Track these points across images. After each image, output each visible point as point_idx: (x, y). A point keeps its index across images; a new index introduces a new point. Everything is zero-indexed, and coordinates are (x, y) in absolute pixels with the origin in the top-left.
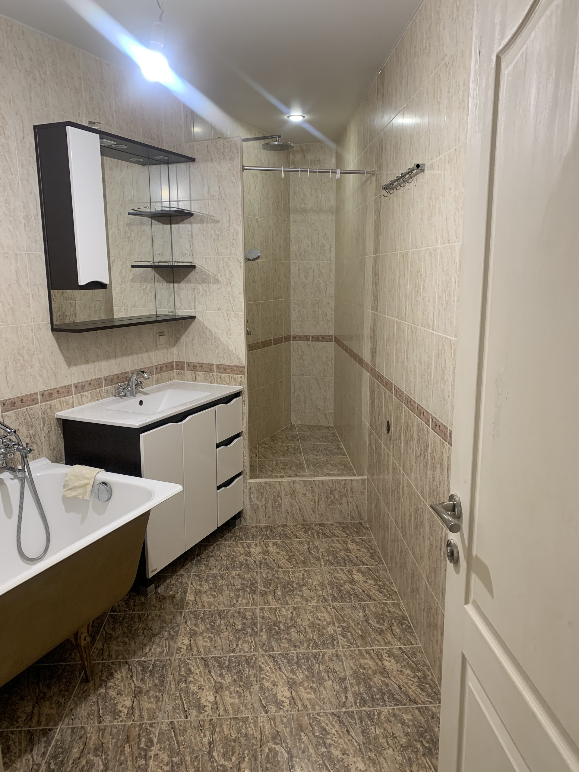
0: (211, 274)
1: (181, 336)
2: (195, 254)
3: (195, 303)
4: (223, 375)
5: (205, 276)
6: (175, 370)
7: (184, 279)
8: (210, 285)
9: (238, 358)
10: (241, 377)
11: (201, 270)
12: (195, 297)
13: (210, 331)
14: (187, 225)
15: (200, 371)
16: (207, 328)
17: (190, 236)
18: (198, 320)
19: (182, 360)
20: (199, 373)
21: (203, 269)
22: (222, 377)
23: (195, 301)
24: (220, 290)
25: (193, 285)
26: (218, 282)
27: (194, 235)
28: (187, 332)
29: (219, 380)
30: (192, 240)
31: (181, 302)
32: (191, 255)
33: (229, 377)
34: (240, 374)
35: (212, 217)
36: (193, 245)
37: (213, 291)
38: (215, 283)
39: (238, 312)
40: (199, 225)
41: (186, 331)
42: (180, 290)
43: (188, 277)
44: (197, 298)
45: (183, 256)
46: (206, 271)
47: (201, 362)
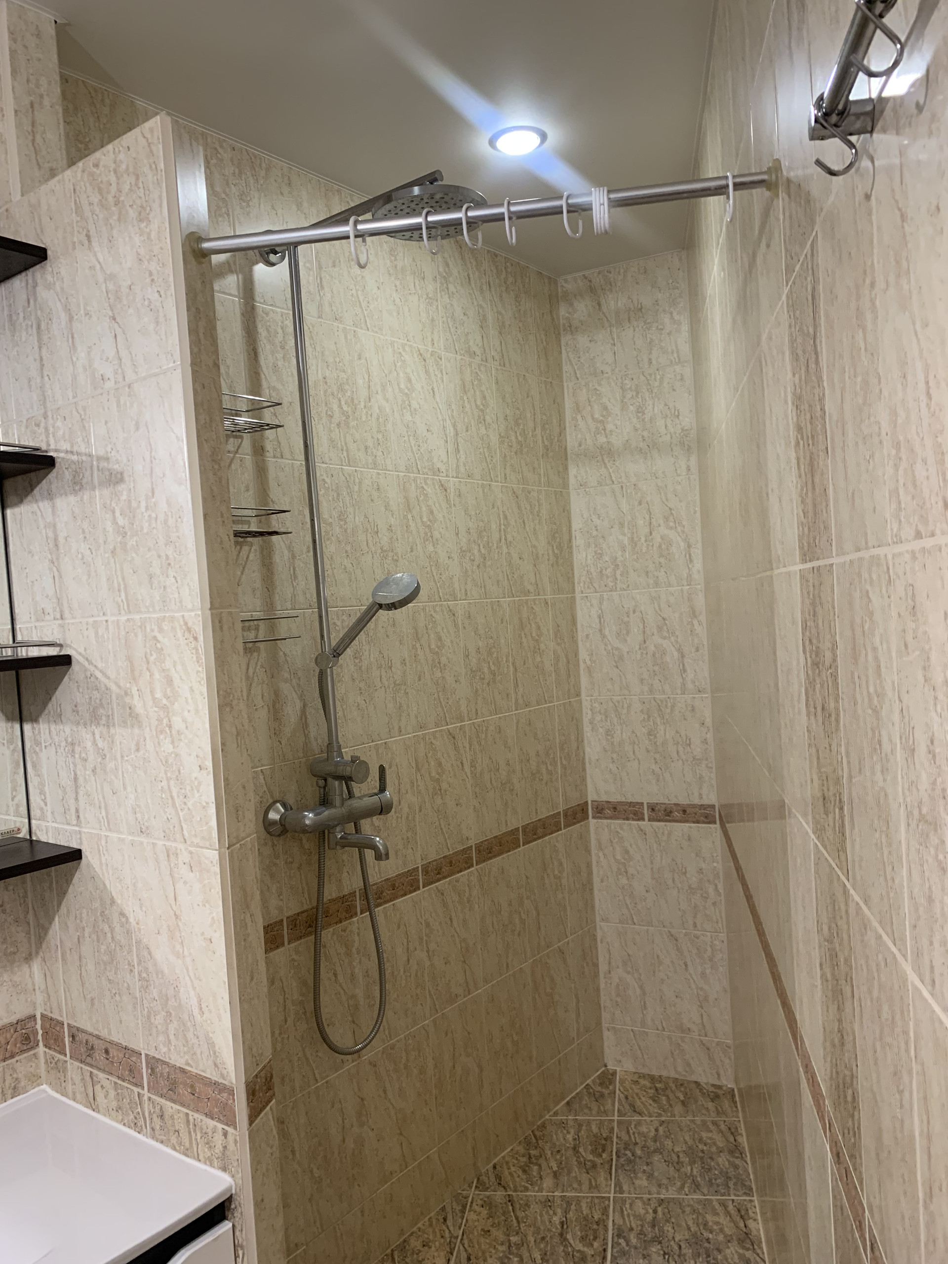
0: (114, 688)
1: (51, 921)
2: (67, 614)
3: (77, 799)
4: (170, 1107)
5: (96, 695)
6: (41, 1049)
7: (45, 705)
8: (112, 731)
9: (211, 1045)
10: (225, 1134)
11: (86, 670)
12: (76, 779)
13: (122, 914)
14: (41, 504)
15: (104, 1071)
16: (113, 901)
17: (52, 545)
18: (89, 865)
19: (55, 1016)
20: (101, 1075)
21: (92, 668)
22: (166, 1117)
23: (77, 793)
24: (142, 752)
25: (67, 729)
26: (132, 717)
27: (61, 540)
28: (63, 909)
29: (157, 1123)
30: (58, 559)
31: (42, 792)
32: (58, 616)
33: (188, 1121)
34: (220, 1121)
35: (103, 464)
36: (61, 576)
37: (122, 757)
38: (124, 724)
39: (198, 846)
40: (72, 499)
41: (59, 904)
42: (37, 749)
43: (54, 699)
44: (81, 781)
45: (38, 620)
46: (99, 675)
47: (104, 1033)
